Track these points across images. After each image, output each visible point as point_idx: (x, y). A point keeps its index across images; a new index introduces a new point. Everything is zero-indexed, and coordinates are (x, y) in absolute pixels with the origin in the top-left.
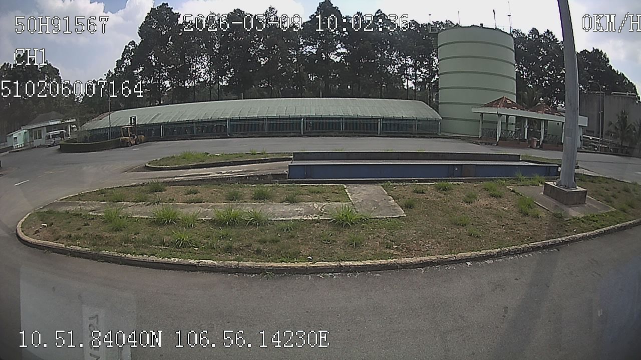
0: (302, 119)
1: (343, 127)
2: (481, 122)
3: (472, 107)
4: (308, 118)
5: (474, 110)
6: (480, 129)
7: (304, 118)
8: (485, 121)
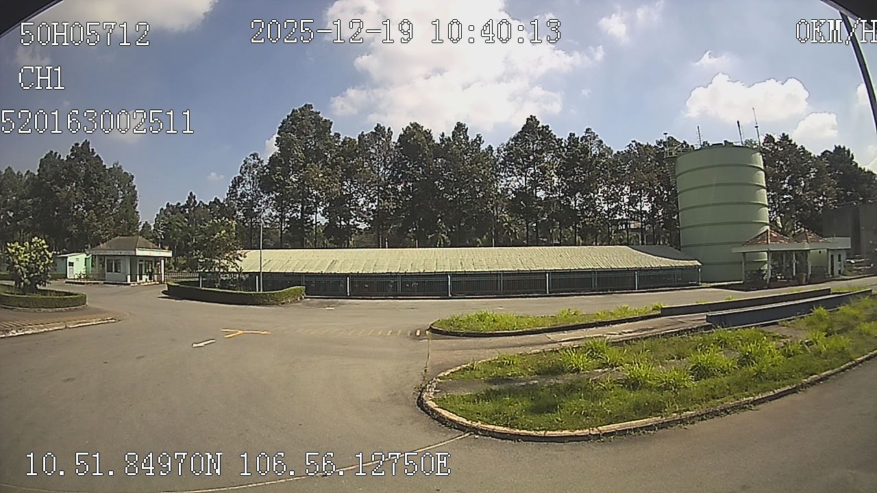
0: (547, 275)
1: (595, 284)
2: (743, 263)
3: (733, 247)
4: (554, 273)
5: (735, 250)
6: (743, 273)
7: (549, 273)
8: (749, 262)
